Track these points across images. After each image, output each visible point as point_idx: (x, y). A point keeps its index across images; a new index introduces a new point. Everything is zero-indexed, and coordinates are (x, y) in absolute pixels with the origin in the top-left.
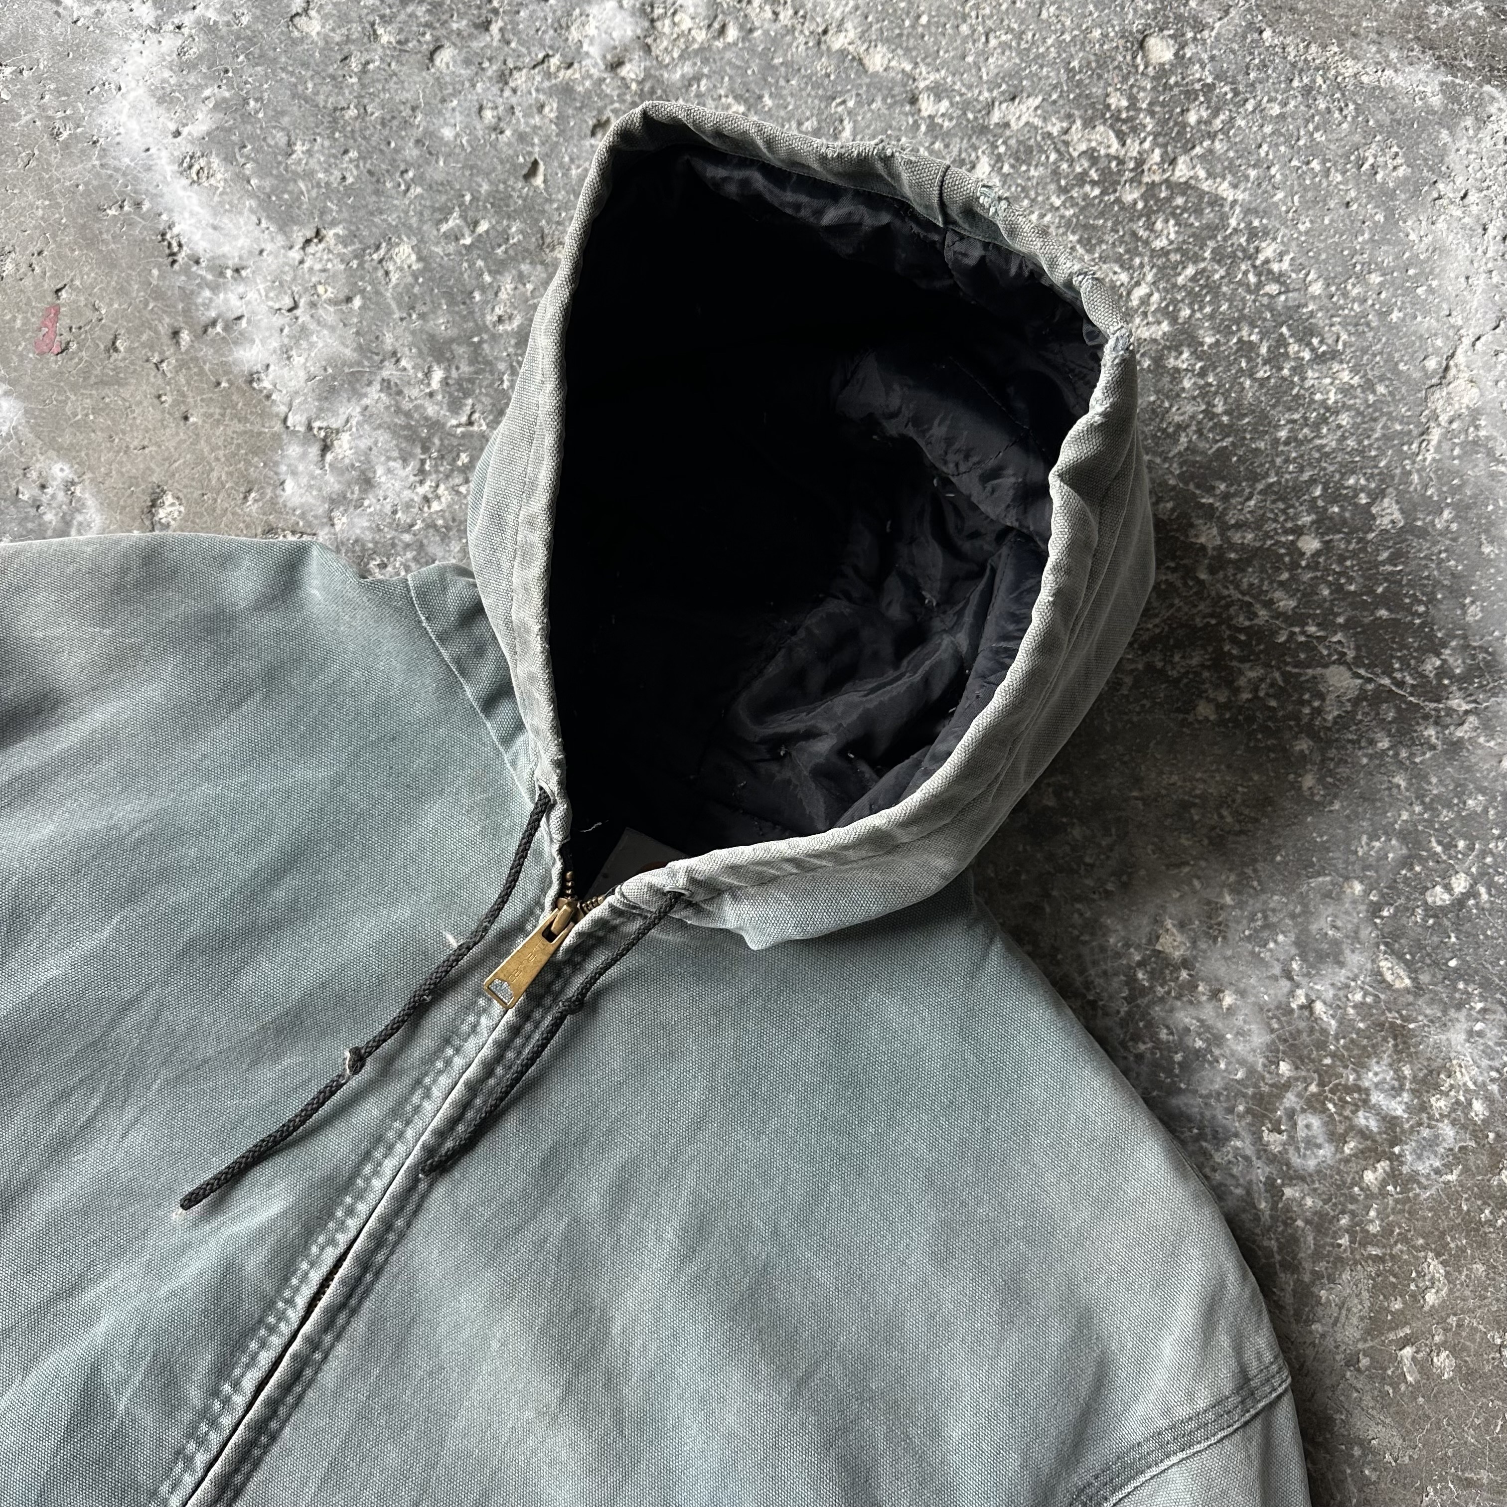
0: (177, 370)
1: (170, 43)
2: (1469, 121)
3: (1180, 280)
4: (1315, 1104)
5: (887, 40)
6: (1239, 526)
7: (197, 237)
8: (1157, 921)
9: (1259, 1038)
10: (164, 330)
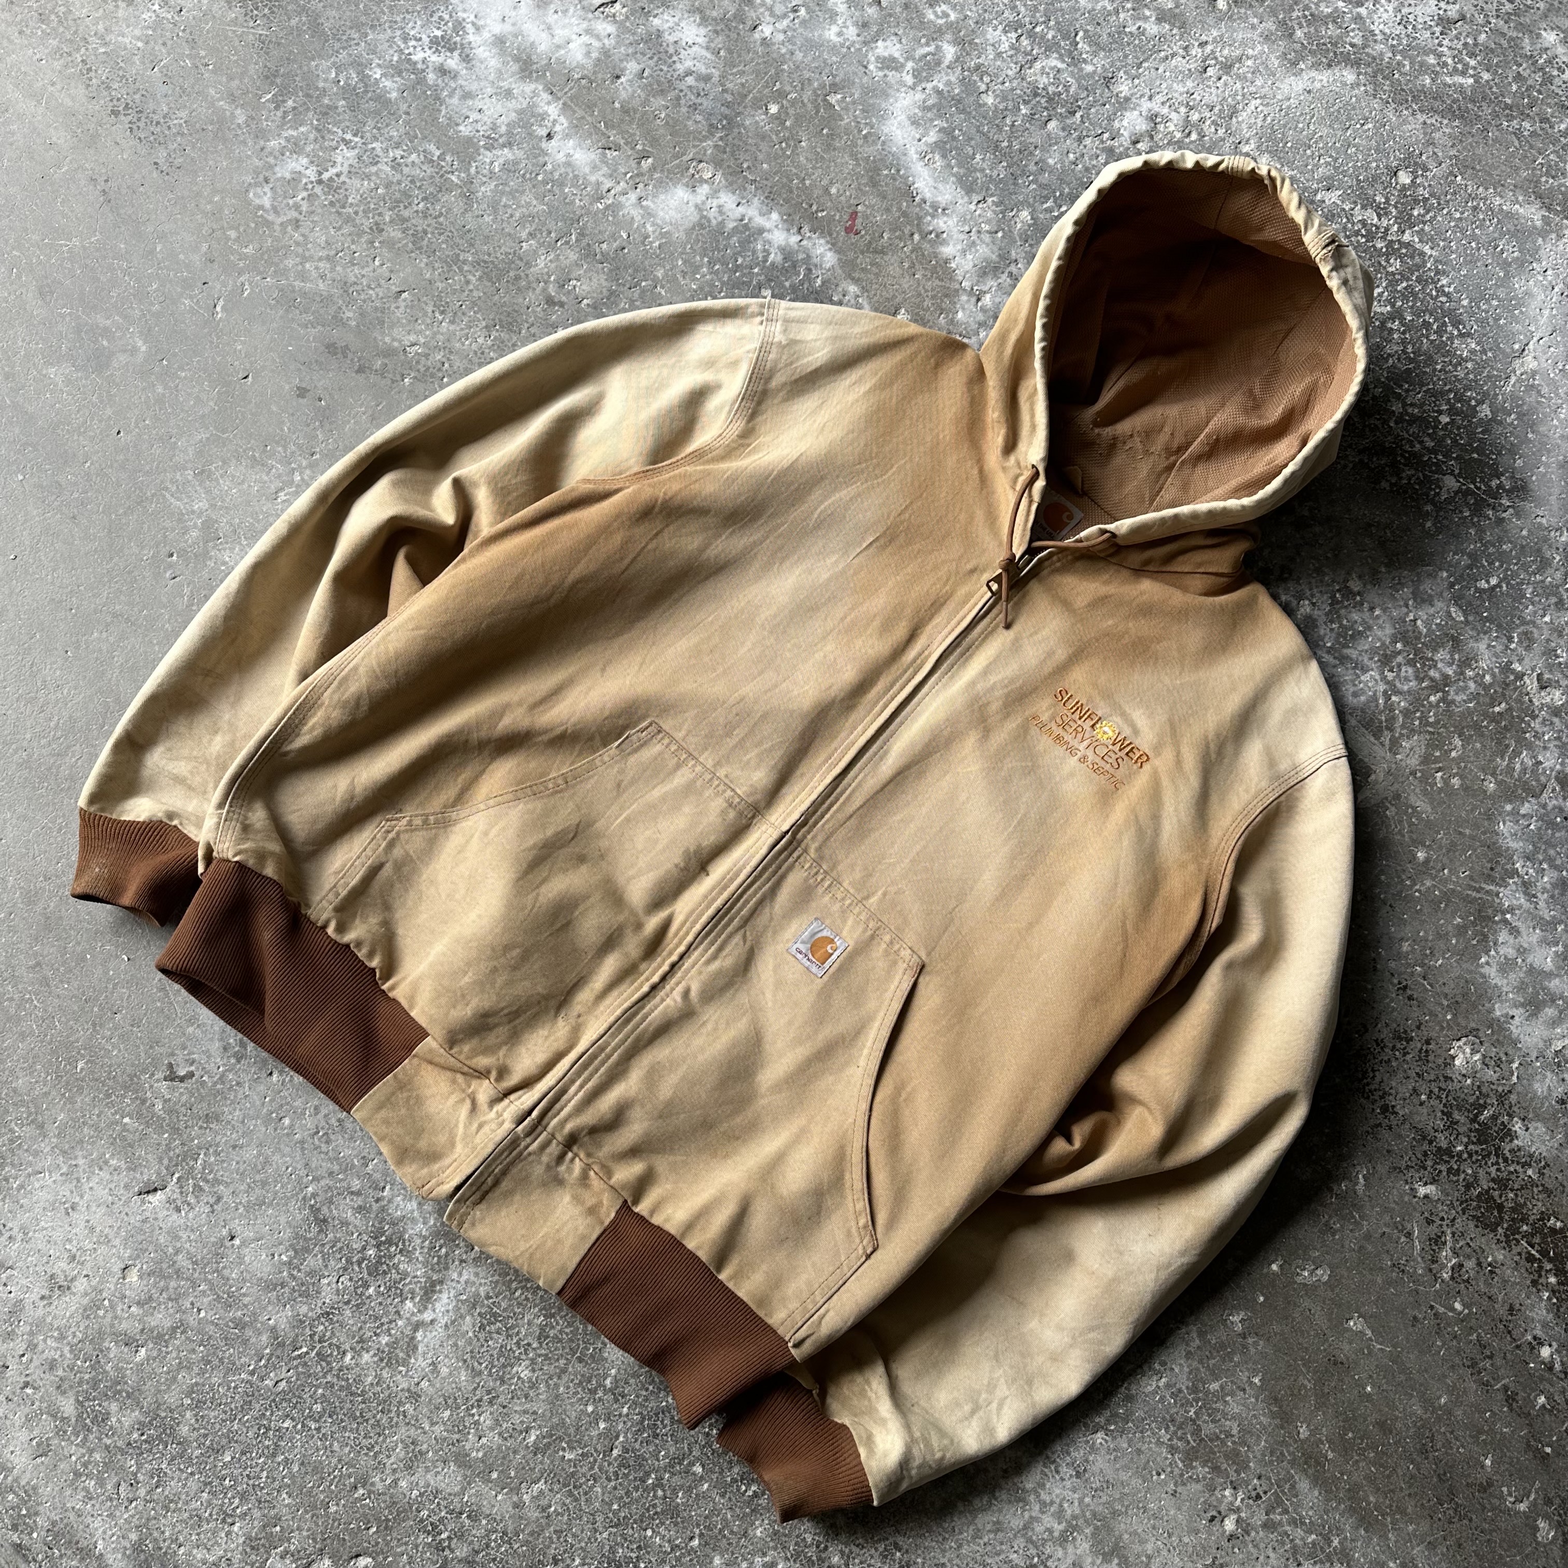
0: (912, 252)
1: (919, 96)
2: (1553, 236)
3: (1399, 288)
4: (1411, 663)
5: (1270, 152)
6: (1412, 405)
7: (926, 190)
8: (1349, 573)
9: (1389, 631)
10: (907, 232)
